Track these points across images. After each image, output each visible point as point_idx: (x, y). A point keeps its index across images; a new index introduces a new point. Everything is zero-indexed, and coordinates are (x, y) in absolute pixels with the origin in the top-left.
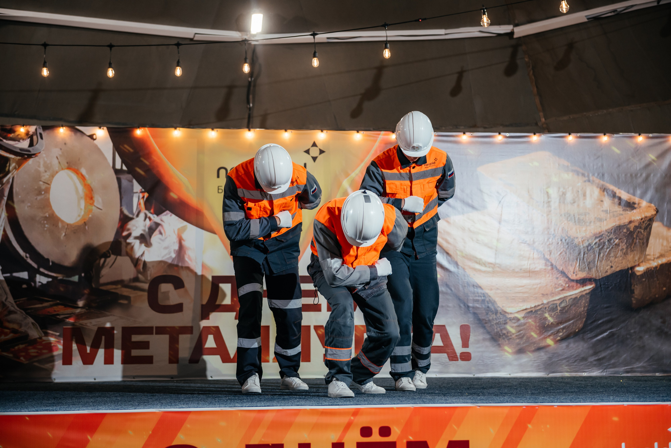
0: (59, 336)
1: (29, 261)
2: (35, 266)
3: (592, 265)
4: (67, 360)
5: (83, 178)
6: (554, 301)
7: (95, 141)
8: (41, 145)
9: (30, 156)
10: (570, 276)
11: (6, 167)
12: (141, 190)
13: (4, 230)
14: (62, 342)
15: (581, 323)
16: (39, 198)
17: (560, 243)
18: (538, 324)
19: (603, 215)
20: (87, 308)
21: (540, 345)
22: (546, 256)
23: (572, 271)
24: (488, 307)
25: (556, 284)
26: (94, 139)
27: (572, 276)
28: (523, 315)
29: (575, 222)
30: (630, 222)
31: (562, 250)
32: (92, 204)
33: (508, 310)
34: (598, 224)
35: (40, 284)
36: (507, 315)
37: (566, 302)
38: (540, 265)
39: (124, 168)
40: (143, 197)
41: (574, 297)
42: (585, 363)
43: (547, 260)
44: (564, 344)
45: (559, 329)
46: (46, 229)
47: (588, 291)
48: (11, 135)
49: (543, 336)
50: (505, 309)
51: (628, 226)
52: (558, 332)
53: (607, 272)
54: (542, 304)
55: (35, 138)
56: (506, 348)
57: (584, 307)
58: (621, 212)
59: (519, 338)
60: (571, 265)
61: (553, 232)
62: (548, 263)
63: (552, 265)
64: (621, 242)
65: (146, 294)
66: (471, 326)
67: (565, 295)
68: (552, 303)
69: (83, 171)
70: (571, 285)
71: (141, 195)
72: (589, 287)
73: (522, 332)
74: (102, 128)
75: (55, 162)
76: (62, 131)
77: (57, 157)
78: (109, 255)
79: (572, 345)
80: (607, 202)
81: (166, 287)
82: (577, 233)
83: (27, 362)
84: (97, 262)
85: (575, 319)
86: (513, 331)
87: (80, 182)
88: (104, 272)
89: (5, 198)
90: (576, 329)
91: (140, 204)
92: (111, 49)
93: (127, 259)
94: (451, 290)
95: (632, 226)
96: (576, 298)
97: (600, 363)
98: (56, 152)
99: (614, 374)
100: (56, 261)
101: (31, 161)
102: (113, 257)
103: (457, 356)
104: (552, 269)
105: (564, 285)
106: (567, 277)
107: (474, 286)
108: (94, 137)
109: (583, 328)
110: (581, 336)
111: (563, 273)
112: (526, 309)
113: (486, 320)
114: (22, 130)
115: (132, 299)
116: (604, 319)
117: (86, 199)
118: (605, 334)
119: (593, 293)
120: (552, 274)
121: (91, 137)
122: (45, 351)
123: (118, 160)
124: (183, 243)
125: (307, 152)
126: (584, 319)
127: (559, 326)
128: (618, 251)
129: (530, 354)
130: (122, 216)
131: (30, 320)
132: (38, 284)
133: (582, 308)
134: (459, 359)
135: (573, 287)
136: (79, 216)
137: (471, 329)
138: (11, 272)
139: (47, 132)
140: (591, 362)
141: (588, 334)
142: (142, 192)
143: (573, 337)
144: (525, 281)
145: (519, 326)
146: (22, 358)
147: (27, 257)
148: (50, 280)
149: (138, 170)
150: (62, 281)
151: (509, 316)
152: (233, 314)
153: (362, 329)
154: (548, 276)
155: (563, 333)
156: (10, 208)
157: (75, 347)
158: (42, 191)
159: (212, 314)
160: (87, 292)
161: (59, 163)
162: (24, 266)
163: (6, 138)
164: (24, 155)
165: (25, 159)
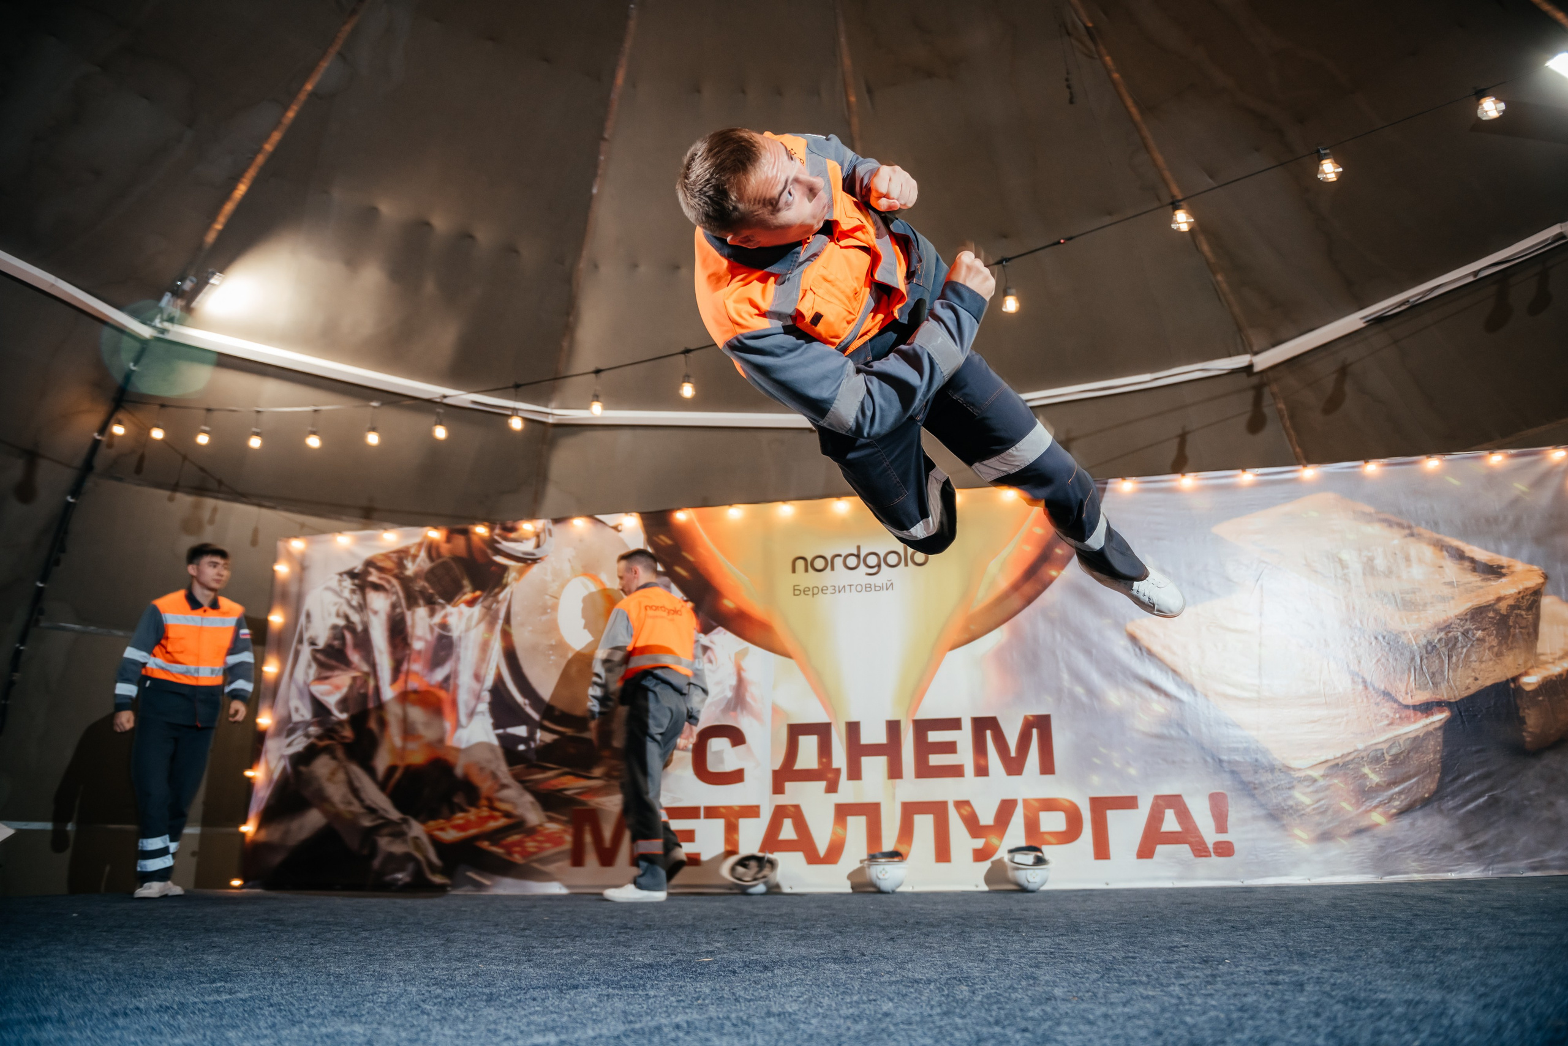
0: (567, 823)
1: (530, 711)
2: (536, 716)
3: (1438, 678)
4: (577, 859)
5: (602, 586)
6: (1376, 744)
7: (620, 534)
8: (550, 546)
9: (535, 561)
10: (1401, 699)
11: (501, 577)
13: (498, 668)
14: (571, 830)
15: (1432, 782)
16: (544, 618)
17: (1374, 644)
18: (1351, 787)
19: (1447, 591)
20: (604, 779)
21: (1361, 824)
22: (1352, 667)
23: (1403, 690)
24: (1257, 760)
25: (1375, 715)
26: (619, 531)
27: (1404, 699)
28: (1322, 772)
29: (1397, 605)
30: (1499, 599)
31: (1380, 655)
33: (1294, 764)
34: (1440, 606)
35: (542, 744)
36: (1292, 773)
37: (1400, 745)
38: (1343, 684)
41: (1412, 735)
42: (1450, 854)
44: (1405, 822)
45: (1393, 795)
46: (551, 662)
47: (1438, 725)
48: (513, 535)
49: (1363, 808)
50: (1287, 763)
51: (1496, 607)
52: (1391, 799)
53: (1468, 688)
54: (1355, 751)
55: (542, 536)
56: (1298, 832)
57: (1435, 753)
58: (1479, 584)
59: (1319, 814)
60: (1401, 680)
61: (1359, 625)
62: (1356, 679)
63: (1364, 682)
64: (1488, 634)
65: (689, 755)
66: (1228, 794)
67: (1396, 733)
68: (1374, 748)
69: (604, 577)
70: (1403, 715)
72: (1440, 717)
73: (1323, 802)
74: (631, 514)
75: (567, 567)
76: (579, 524)
77: (569, 561)
79: (1420, 823)
80: (1452, 569)
81: (718, 745)
82: (1403, 623)
85: (1421, 776)
86: (1307, 800)
89: (500, 622)
90: (1425, 794)
94: (1187, 733)
95: (1503, 606)
96: (1418, 737)
97: (1478, 853)
98: (568, 552)
99: (1509, 872)
100: (567, 709)
101: (535, 568)
103: (1207, 848)
104: (1366, 688)
105: (1391, 715)
106: (1396, 701)
107: (1226, 724)
108: (620, 528)
109: (1436, 792)
110: (1436, 805)
111: (1387, 695)
112: (1326, 761)
113: (1255, 784)
116: (1476, 774)
118: (1482, 800)
119: (1447, 727)
120: (1367, 697)
121: (615, 528)
122: (547, 845)
124: (744, 675)
126: (1438, 775)
127: (1391, 788)
128: (1484, 650)
129: (1343, 842)
131: (529, 798)
132: (539, 744)
133: (1432, 754)
134: (1212, 854)
135: (1408, 718)
137: (1230, 800)
138: (504, 727)
139: (558, 526)
140: (1461, 852)
141: (1448, 801)
143: (1421, 808)
144: (1319, 713)
145: (1316, 792)
147: (525, 705)
148: (555, 737)
149: (679, 569)
150: (572, 739)
151: (1297, 774)
152: (822, 785)
153: (1036, 804)
154: (1359, 700)
155: (1402, 801)
156: (506, 635)
157: (588, 838)
158: (548, 608)
159: (788, 785)
160: (606, 753)
161: (572, 567)
162: (521, 718)
163: (506, 539)
164: (528, 561)
165: (529, 565)
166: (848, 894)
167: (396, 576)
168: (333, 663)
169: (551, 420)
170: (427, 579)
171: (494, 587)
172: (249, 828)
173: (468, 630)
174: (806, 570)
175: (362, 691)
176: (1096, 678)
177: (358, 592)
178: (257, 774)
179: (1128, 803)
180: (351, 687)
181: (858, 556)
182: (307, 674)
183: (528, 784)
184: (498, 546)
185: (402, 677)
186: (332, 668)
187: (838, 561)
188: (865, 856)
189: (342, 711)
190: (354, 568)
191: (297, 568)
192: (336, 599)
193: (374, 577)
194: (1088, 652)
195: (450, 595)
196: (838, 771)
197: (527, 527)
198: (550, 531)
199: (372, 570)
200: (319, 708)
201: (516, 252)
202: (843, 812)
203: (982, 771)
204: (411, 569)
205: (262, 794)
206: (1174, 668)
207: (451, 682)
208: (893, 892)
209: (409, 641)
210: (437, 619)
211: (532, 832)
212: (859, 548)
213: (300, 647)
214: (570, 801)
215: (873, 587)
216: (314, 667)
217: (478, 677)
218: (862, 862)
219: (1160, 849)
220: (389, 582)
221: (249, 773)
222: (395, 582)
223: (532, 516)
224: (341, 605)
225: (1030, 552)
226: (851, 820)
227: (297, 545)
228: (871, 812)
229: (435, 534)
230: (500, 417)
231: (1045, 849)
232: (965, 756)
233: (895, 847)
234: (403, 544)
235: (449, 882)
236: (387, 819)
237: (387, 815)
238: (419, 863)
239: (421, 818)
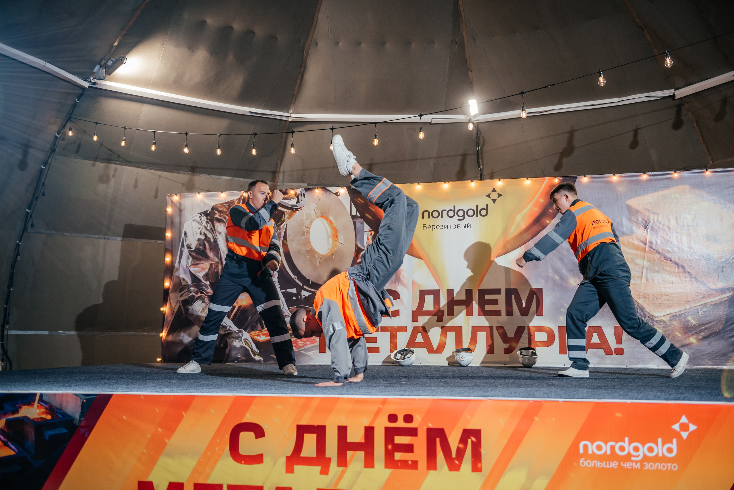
1: (297, 281)
2: (301, 284)
3: (729, 277)
5: (331, 223)
6: (695, 306)
7: (339, 197)
8: (304, 202)
9: (297, 209)
11: (282, 217)
12: (370, 229)
13: (282, 261)
15: (721, 325)
16: (303, 237)
18: (682, 326)
21: (684, 343)
23: (711, 282)
25: (696, 293)
27: (711, 286)
28: (668, 318)
31: (701, 265)
32: (337, 241)
33: (655, 314)
35: (304, 297)
36: (654, 318)
37: (707, 307)
39: (358, 214)
40: (371, 235)
41: (714, 303)
42: (726, 357)
44: (706, 342)
45: (701, 330)
46: (307, 259)
47: (726, 299)
48: (286, 196)
49: (687, 335)
50: (651, 313)
52: (700, 332)
54: (685, 309)
55: (300, 197)
57: (724, 312)
60: (711, 277)
67: (706, 302)
68: (694, 308)
69: (331, 218)
70: (710, 294)
71: (369, 233)
72: (728, 295)
73: (669, 332)
74: (343, 187)
75: (313, 212)
76: (318, 191)
77: (314, 209)
79: (713, 343)
83: (297, 350)
85: (716, 322)
87: (329, 226)
89: (282, 239)
90: (717, 330)
91: (369, 239)
92: (332, 131)
96: (716, 304)
98: (313, 206)
100: (314, 281)
101: (298, 213)
103: (612, 351)
105: (705, 293)
108: (338, 194)
109: (722, 330)
110: (721, 335)
111: (703, 284)
112: (671, 313)
114: (292, 192)
117: (333, 238)
119: (730, 300)
120: (693, 285)
121: (336, 194)
122: (308, 343)
123: (354, 210)
125: (489, 196)
126: (724, 322)
127: (701, 327)
130: (357, 248)
132: (303, 297)
133: (722, 312)
134: (614, 353)
135: (713, 295)
136: (329, 249)
138: (286, 289)
139: (308, 192)
141: (727, 333)
143: (714, 337)
145: (665, 327)
147: (295, 278)
148: (311, 294)
149: (367, 215)
151: (657, 319)
152: (436, 318)
153: (534, 329)
154: (689, 286)
155: (705, 333)
156: (285, 245)
158: (305, 233)
159: (420, 318)
161: (316, 213)
162: (294, 285)
164: (294, 209)
165: (294, 211)
166: (446, 366)
167: (228, 215)
168: (200, 257)
169: (289, 119)
171: (278, 222)
172: (163, 334)
174: (429, 217)
175: (215, 271)
176: (565, 271)
177: (210, 223)
178: (166, 309)
180: (210, 269)
181: (454, 211)
182: (188, 262)
186: (200, 260)
187: (445, 213)
188: (455, 350)
189: (206, 281)
190: (208, 211)
191: (177, 211)
192: (199, 226)
193: (217, 216)
196: (443, 312)
198: (304, 194)
199: (216, 212)
200: (195, 278)
201: (276, 39)
202: (445, 330)
203: (509, 313)
205: (169, 318)
208: (467, 366)
212: (454, 207)
213: (183, 249)
215: (461, 226)
216: (191, 258)
218: (453, 352)
220: (225, 218)
221: (162, 309)
224: (202, 229)
225: (537, 211)
226: (448, 334)
227: (176, 198)
228: (458, 331)
229: (245, 194)
231: (537, 349)
232: (502, 306)
233: (468, 347)
234: (230, 199)
235: (262, 359)
236: (231, 330)
237: (231, 329)
238: (248, 350)
239: (247, 330)
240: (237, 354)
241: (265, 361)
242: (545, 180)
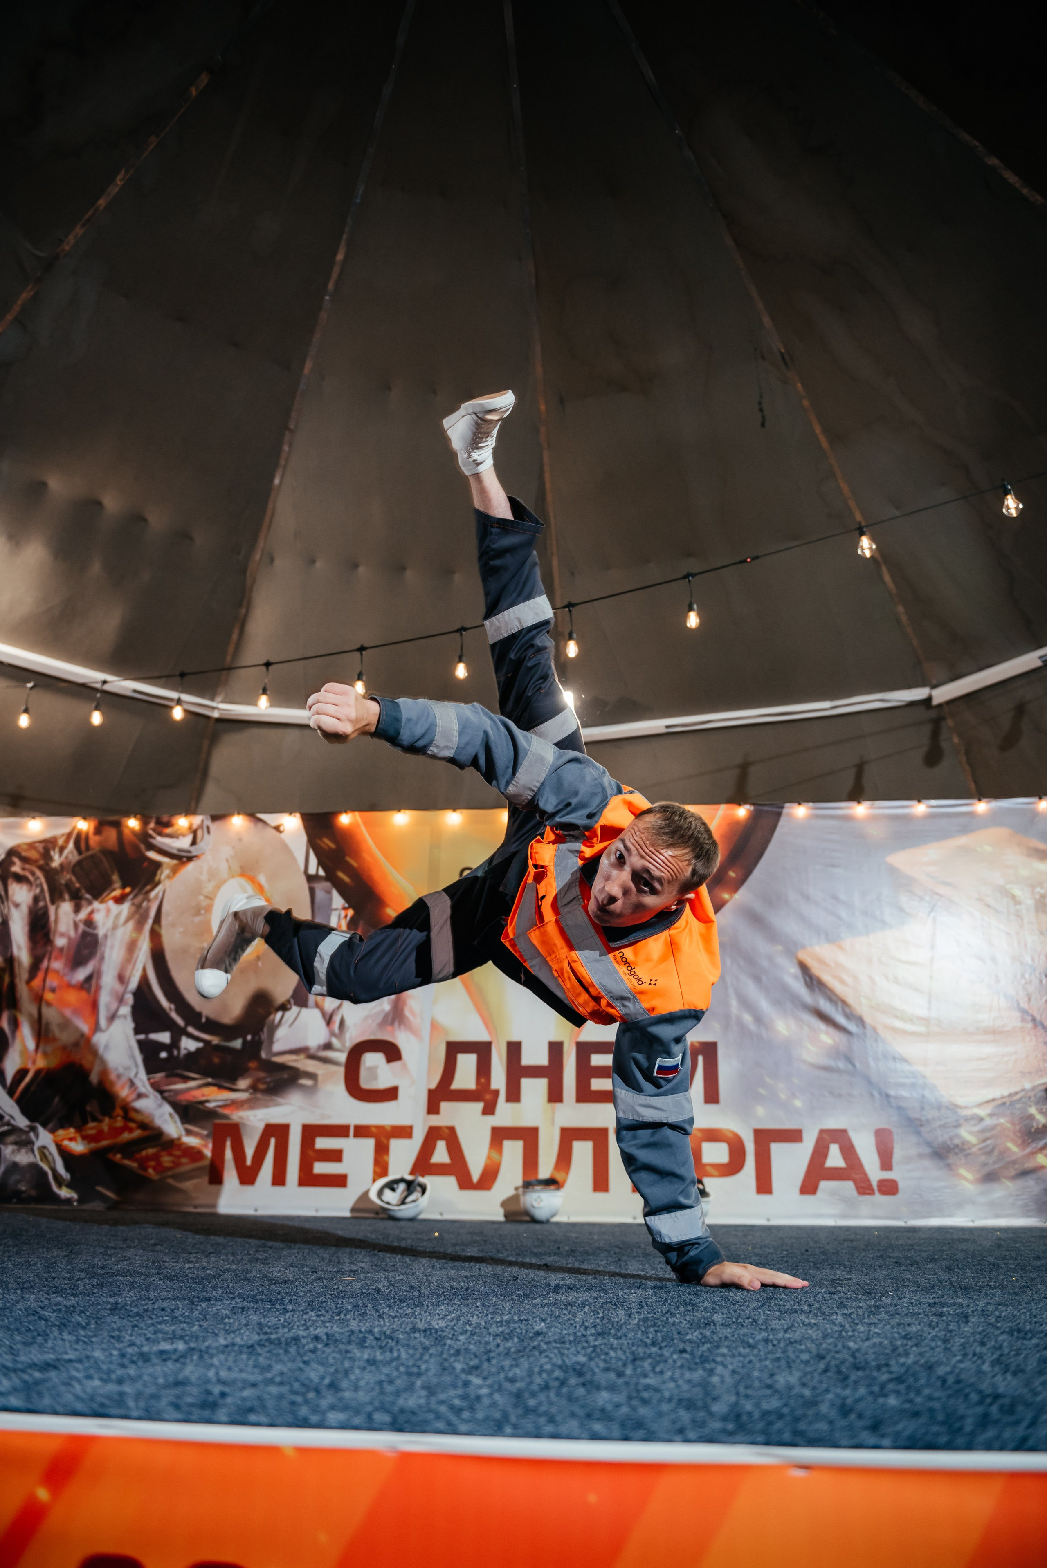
0: (208, 1136)
1: (174, 1015)
2: (181, 1022)
4: (216, 1177)
5: (260, 889)
6: (1043, 1084)
7: (282, 835)
8: (206, 843)
9: (190, 859)
11: (154, 874)
12: (344, 904)
13: (144, 969)
14: (210, 1145)
16: (197, 919)
17: (1044, 981)
18: (1018, 1128)
20: (251, 1091)
21: (1027, 1166)
22: (1022, 1005)
24: (923, 1096)
26: (281, 832)
28: (988, 1111)
33: (960, 1101)
35: (186, 1051)
36: (959, 1111)
38: (1013, 1020)
39: (321, 873)
40: (346, 917)
43: (1024, 1012)
48: (168, 831)
49: (1028, 1150)
50: (954, 1100)
54: (1023, 1090)
55: (199, 833)
56: (963, 1172)
59: (985, 1154)
61: (1030, 962)
62: (1027, 1016)
63: (1034, 1020)
65: (341, 1070)
66: (894, 1130)
68: (1041, 1088)
69: (262, 879)
71: (343, 913)
73: (989, 1142)
74: (293, 814)
75: (224, 866)
76: (238, 822)
77: (227, 860)
78: (288, 1006)
81: (372, 1060)
83: (158, 1177)
84: (271, 1017)
86: (973, 1140)
88: (280, 1033)
89: (150, 921)
91: (340, 927)
93: (316, 1013)
94: (854, 1065)
98: (226, 851)
100: (213, 1016)
101: (191, 866)
102: (295, 1009)
103: (872, 1185)
104: (1035, 1026)
107: (894, 1058)
108: (281, 829)
112: (994, 1100)
113: (920, 1120)
115: (320, 1078)
120: (1036, 1036)
121: (277, 828)
122: (184, 1160)
123: (313, 860)
129: (1009, 1184)
131: (167, 1109)
132: (183, 1052)
134: (877, 1192)
137: (896, 1137)
138: (147, 1032)
142: (344, 909)
144: (988, 1050)
145: (983, 1131)
146: (151, 1171)
147: (171, 1009)
148: (201, 1045)
149: (341, 875)
150: (217, 1048)
151: (964, 1112)
152: (480, 1106)
154: (1028, 1039)
156: (155, 936)
157: (229, 1154)
158: (202, 909)
159: (444, 1106)
160: (253, 1065)
161: (230, 867)
162: (165, 1023)
163: (160, 834)
164: (183, 858)
165: (183, 863)
166: (499, 1223)
167: (41, 868)
169: (216, 714)
170: (74, 872)
171: (146, 884)
173: (115, 928)
176: (764, 1005)
179: (793, 1136)
183: (166, 1094)
184: (152, 841)
185: (40, 975)
188: (520, 1183)
193: (17, 868)
194: (757, 979)
195: (98, 892)
196: (496, 1093)
197: (182, 822)
198: (208, 828)
199: (16, 860)
201: (191, 539)
202: (499, 1135)
204: (57, 860)
206: (844, 998)
207: (94, 982)
208: (548, 1222)
209: (51, 937)
210: (83, 915)
211: (171, 1145)
214: (212, 1114)
217: (121, 978)
218: (516, 1189)
219: (824, 1185)
220: (33, 874)
222: (39, 873)
223: (189, 811)
226: (507, 1144)
228: (529, 1136)
229: (83, 825)
230: (164, 707)
231: (706, 1180)
233: (552, 1174)
234: (48, 835)
235: (75, 1196)
236: (13, 1126)
237: (12, 1122)
238: (45, 1174)
239: (50, 1126)
240: (18, 1182)
241: (80, 1201)
242: (718, 810)
